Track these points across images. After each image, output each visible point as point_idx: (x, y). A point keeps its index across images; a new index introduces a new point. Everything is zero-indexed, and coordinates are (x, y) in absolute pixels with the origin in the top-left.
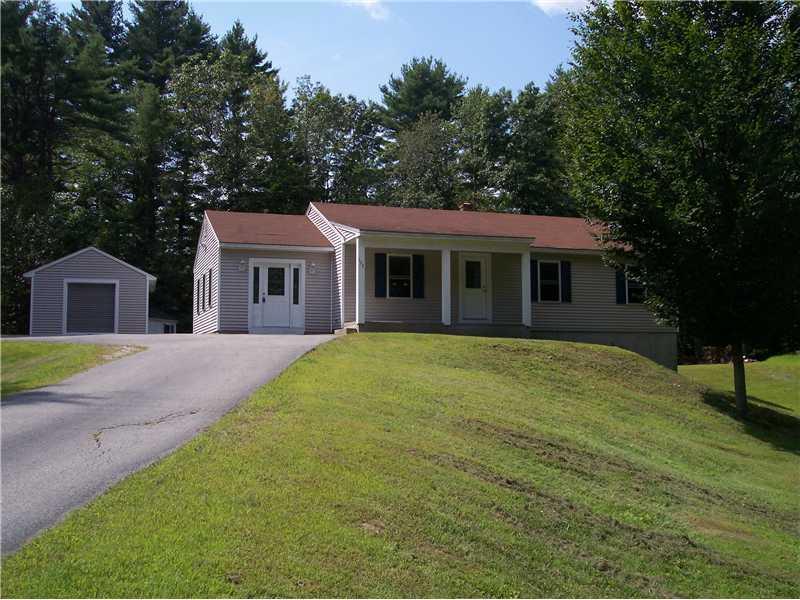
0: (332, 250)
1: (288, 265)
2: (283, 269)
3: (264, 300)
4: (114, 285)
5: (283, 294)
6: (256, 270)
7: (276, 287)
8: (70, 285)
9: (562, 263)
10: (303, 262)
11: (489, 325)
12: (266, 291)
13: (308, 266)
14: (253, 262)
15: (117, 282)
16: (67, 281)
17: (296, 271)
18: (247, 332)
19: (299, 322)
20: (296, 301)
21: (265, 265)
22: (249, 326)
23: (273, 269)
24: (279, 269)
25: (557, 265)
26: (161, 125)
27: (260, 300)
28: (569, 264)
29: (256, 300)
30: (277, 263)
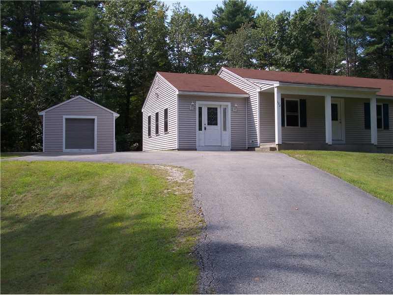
0: (247, 96)
1: (219, 105)
2: (216, 109)
3: (205, 129)
4: (93, 120)
5: (216, 124)
6: (200, 109)
7: (213, 120)
8: (67, 119)
9: (383, 105)
10: (229, 104)
11: (344, 144)
12: (206, 123)
13: (232, 106)
14: (198, 104)
15: (95, 117)
16: (65, 117)
17: (225, 110)
18: (196, 150)
19: (227, 143)
20: (225, 129)
21: (205, 105)
22: (197, 146)
23: (211, 108)
24: (213, 108)
25: (381, 106)
26: (99, 29)
27: (203, 128)
28: (387, 105)
29: (200, 129)
30: (213, 104)
